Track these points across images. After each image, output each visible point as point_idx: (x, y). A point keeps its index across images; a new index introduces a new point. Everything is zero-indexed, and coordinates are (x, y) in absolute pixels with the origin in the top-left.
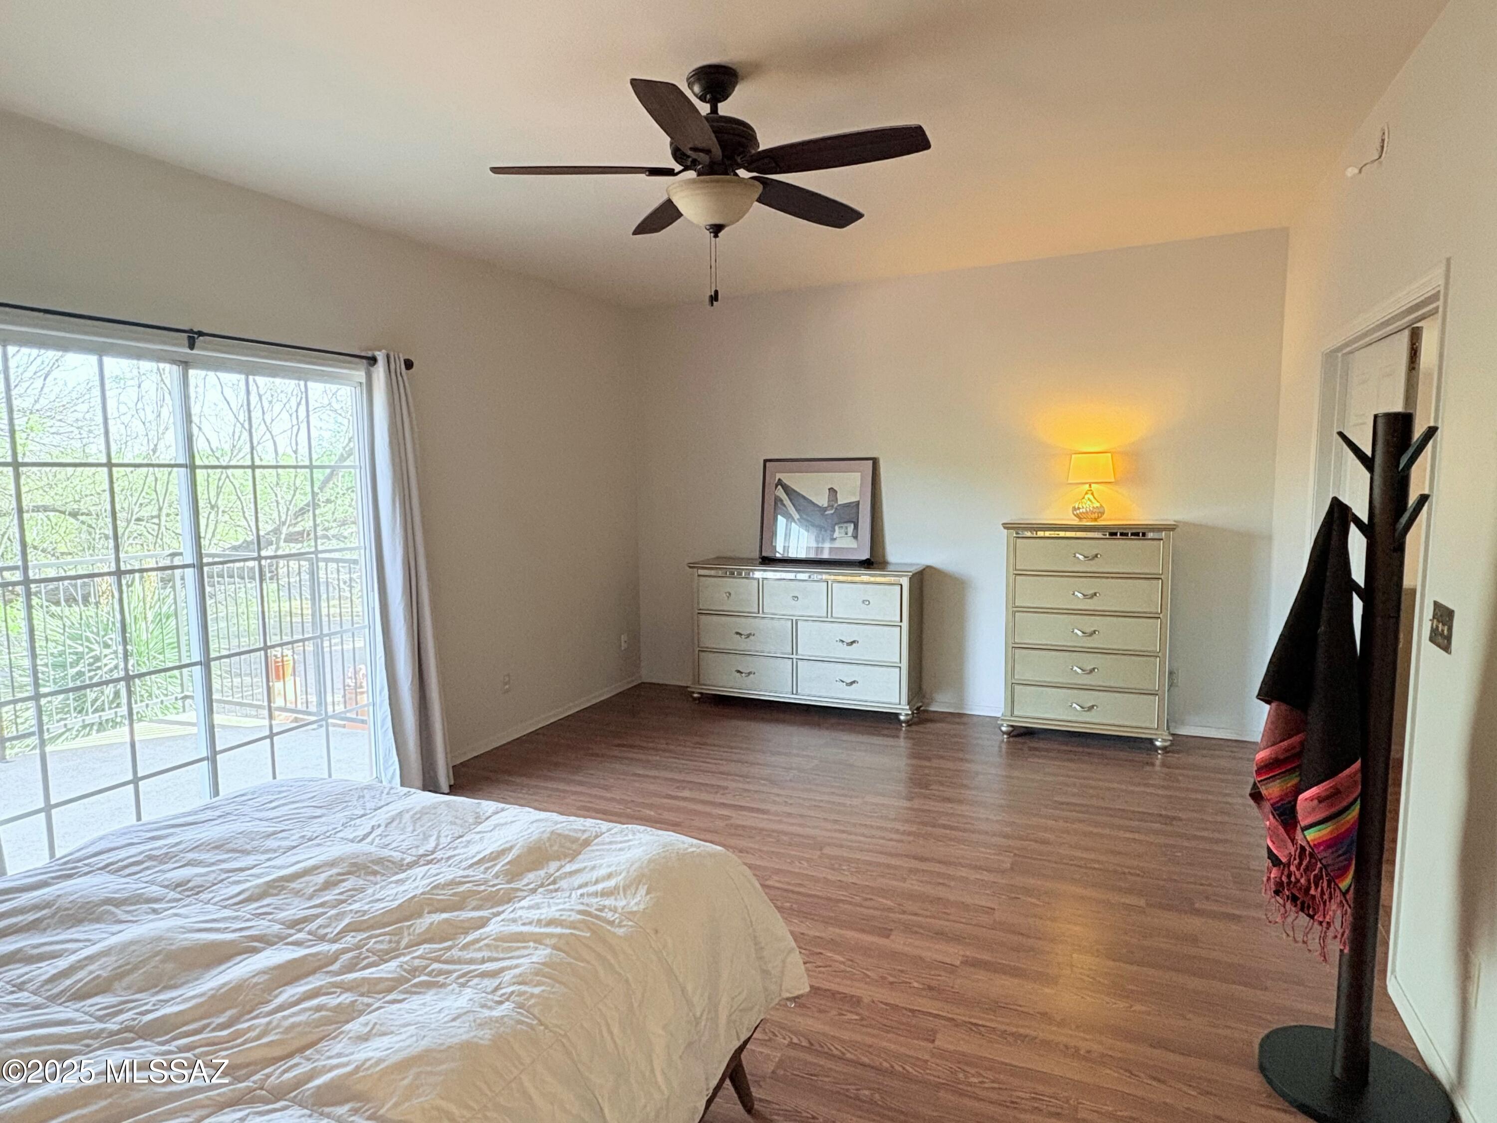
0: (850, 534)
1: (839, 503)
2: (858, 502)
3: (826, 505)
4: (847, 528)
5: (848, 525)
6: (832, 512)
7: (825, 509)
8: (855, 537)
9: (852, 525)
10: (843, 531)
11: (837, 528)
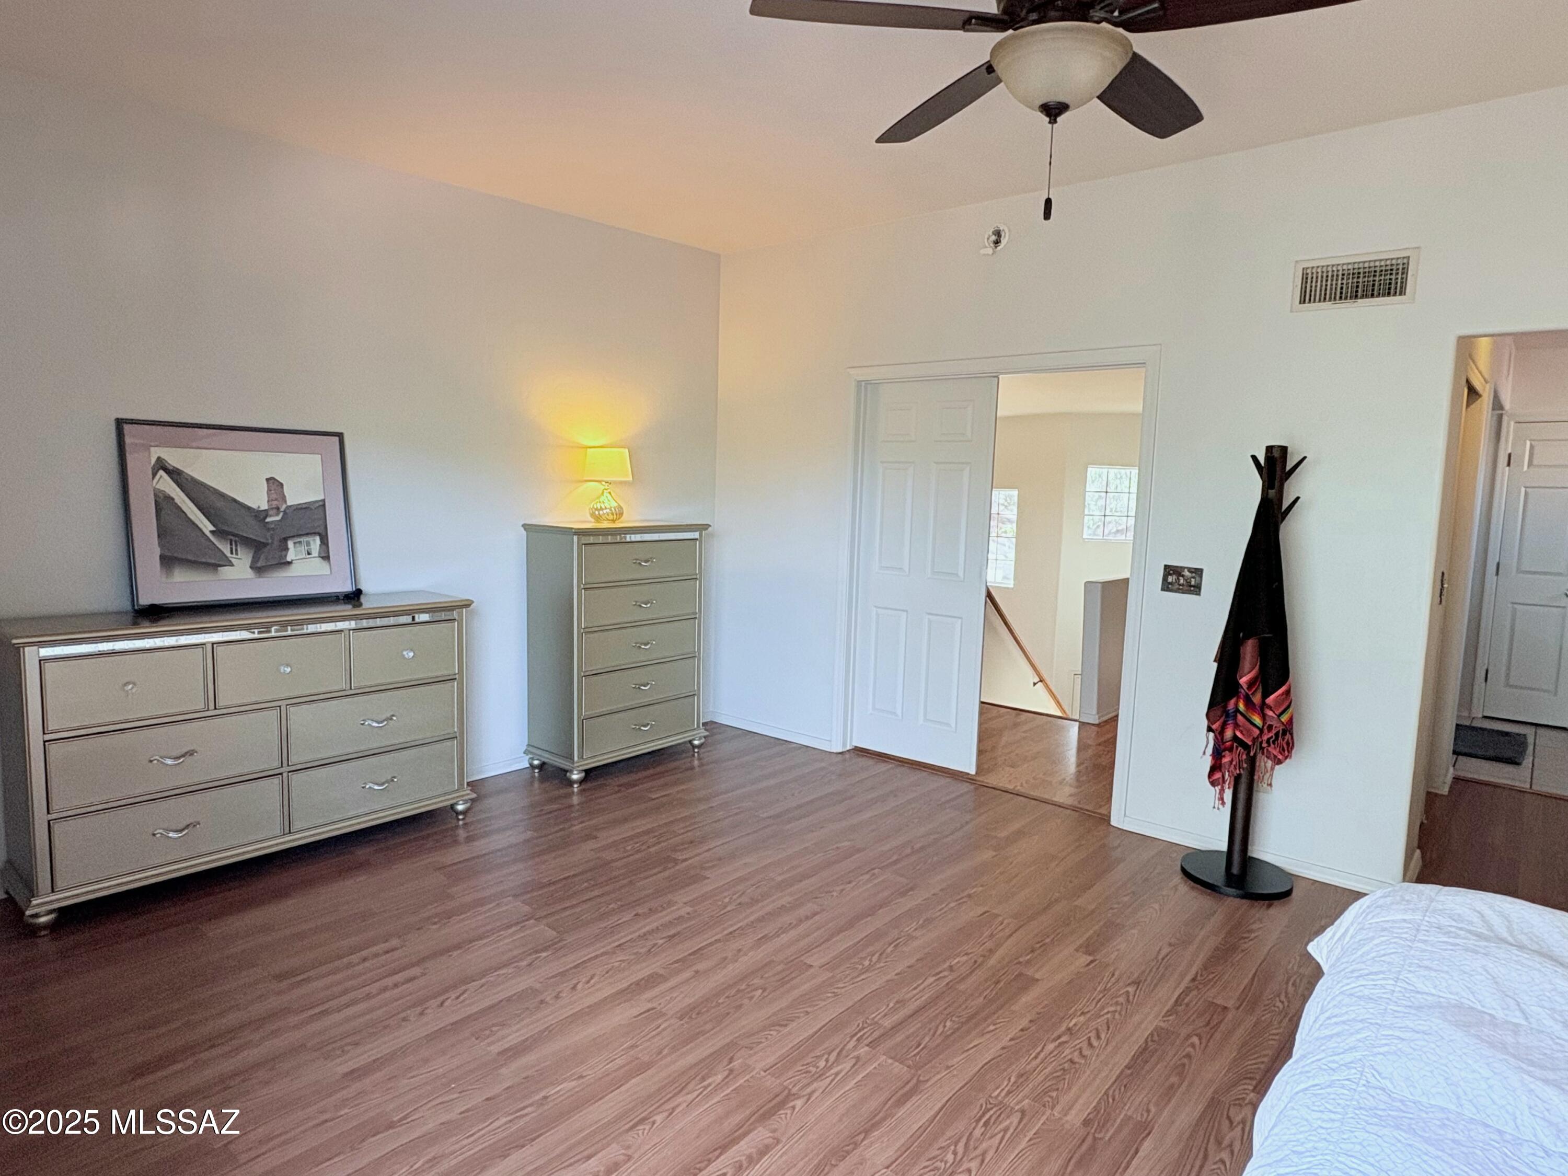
0: (315, 553)
1: (289, 503)
2: (324, 501)
3: (264, 506)
4: (308, 544)
5: (310, 539)
6: (278, 518)
7: (266, 513)
8: (326, 557)
9: (318, 539)
10: (303, 549)
11: (290, 544)
